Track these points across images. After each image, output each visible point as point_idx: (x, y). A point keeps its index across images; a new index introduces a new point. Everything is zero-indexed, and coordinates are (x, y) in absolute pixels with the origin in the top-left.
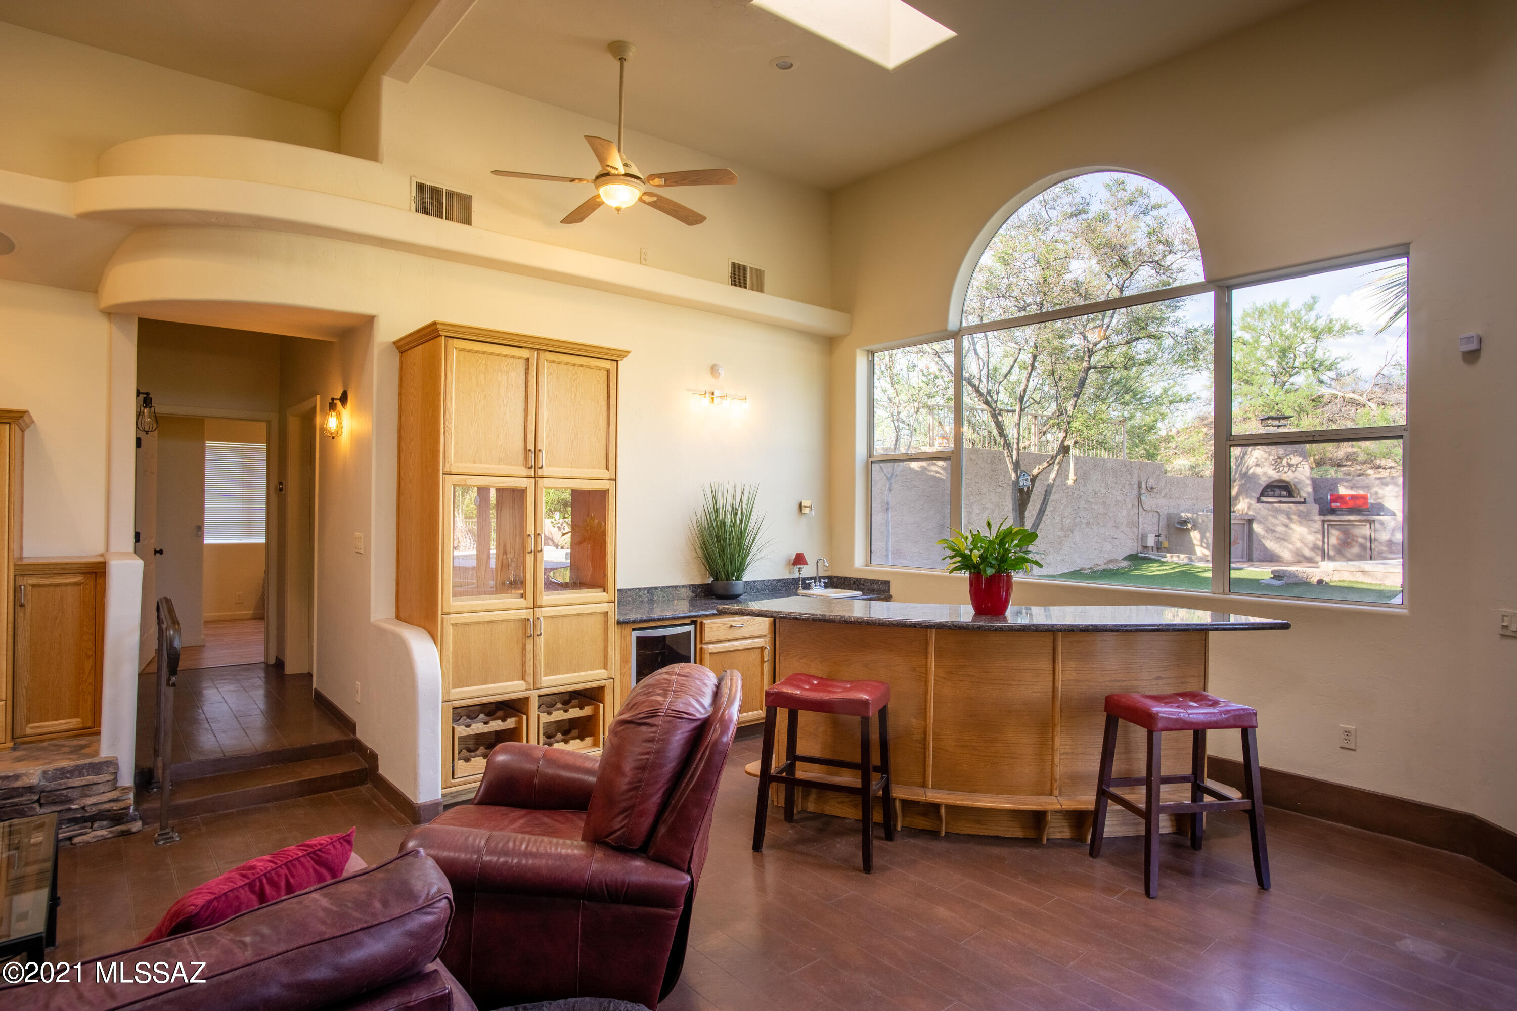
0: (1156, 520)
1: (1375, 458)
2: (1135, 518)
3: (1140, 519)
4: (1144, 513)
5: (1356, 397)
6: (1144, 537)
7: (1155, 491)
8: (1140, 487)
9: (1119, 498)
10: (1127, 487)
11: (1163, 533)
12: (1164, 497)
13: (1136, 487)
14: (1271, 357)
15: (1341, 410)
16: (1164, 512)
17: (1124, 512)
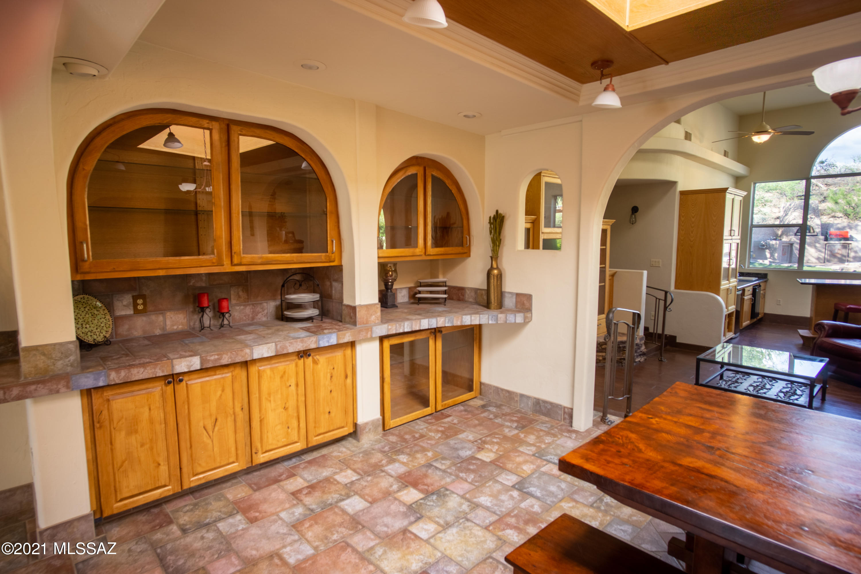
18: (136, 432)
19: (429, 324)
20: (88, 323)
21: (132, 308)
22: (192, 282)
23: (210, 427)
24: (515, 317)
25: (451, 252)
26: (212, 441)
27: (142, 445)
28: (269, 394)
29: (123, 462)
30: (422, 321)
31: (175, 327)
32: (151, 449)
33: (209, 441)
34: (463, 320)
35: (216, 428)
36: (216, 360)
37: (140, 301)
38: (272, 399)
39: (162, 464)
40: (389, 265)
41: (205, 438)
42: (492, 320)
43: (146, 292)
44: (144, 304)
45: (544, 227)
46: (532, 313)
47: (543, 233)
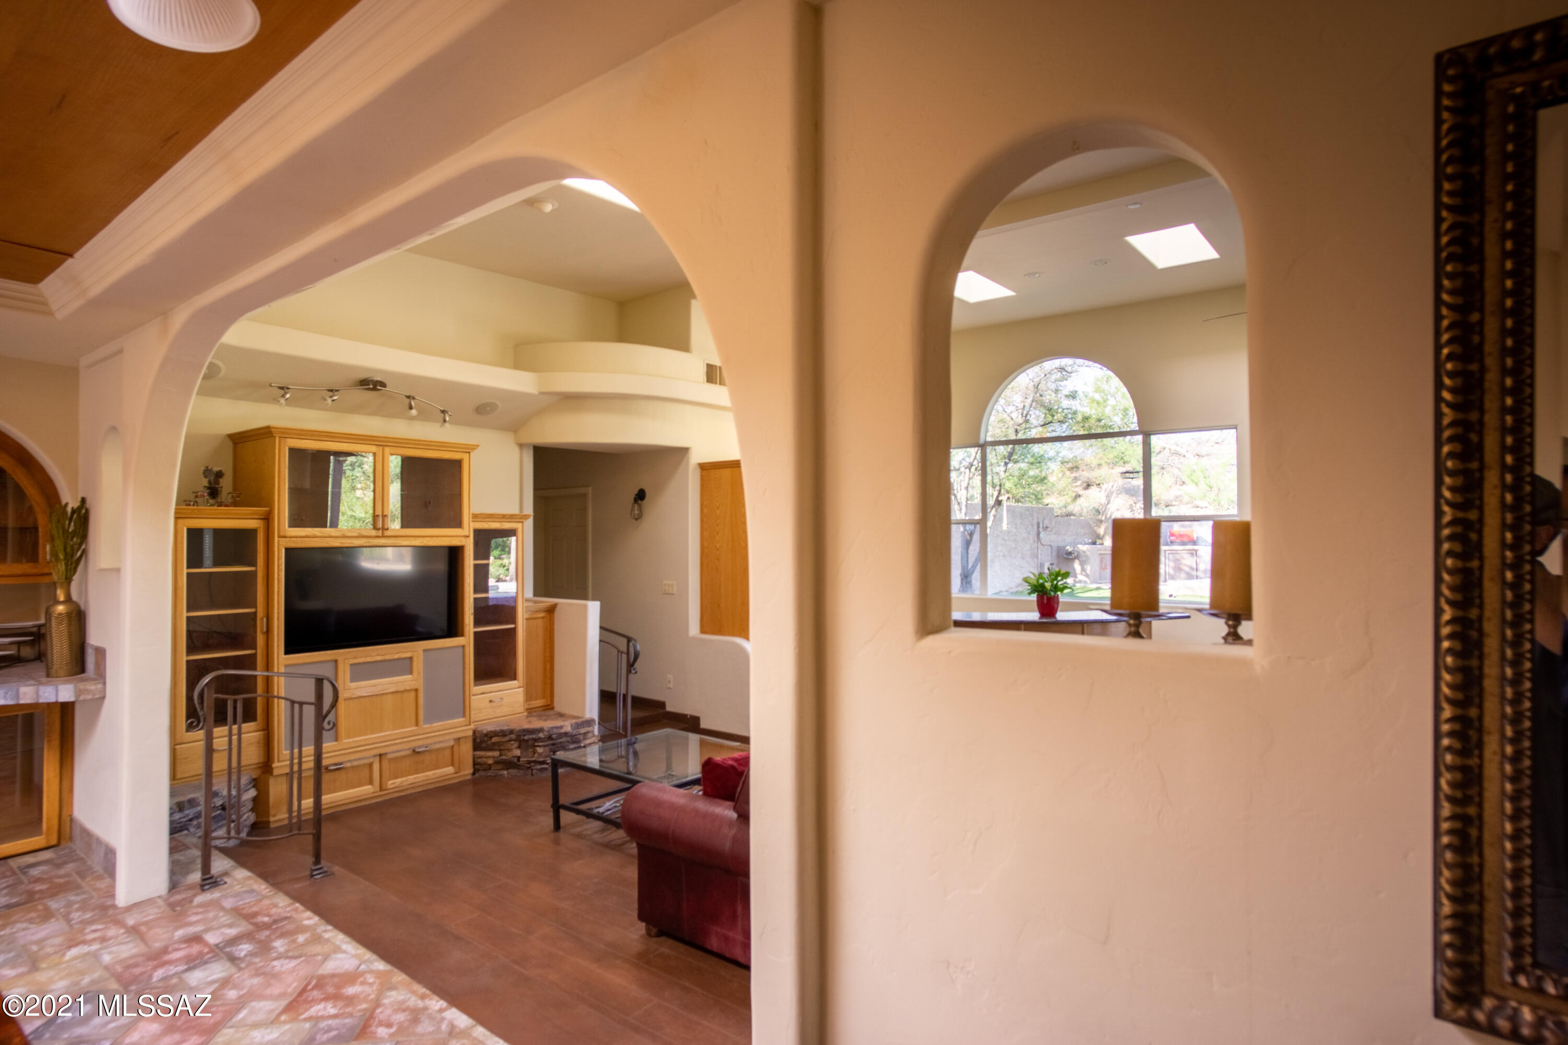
0: (1049, 552)
1: (1195, 500)
2: (1036, 551)
3: (1040, 552)
4: (1042, 547)
5: (1178, 449)
6: (1042, 565)
7: (1049, 529)
8: (1038, 527)
9: (1024, 536)
10: (1030, 527)
11: (1055, 562)
12: (1055, 534)
13: (1036, 526)
14: (1117, 415)
15: (1168, 460)
16: (1055, 545)
17: (1028, 546)
24: (65, 690)
45: (290, 526)
46: (104, 683)
47: (285, 537)
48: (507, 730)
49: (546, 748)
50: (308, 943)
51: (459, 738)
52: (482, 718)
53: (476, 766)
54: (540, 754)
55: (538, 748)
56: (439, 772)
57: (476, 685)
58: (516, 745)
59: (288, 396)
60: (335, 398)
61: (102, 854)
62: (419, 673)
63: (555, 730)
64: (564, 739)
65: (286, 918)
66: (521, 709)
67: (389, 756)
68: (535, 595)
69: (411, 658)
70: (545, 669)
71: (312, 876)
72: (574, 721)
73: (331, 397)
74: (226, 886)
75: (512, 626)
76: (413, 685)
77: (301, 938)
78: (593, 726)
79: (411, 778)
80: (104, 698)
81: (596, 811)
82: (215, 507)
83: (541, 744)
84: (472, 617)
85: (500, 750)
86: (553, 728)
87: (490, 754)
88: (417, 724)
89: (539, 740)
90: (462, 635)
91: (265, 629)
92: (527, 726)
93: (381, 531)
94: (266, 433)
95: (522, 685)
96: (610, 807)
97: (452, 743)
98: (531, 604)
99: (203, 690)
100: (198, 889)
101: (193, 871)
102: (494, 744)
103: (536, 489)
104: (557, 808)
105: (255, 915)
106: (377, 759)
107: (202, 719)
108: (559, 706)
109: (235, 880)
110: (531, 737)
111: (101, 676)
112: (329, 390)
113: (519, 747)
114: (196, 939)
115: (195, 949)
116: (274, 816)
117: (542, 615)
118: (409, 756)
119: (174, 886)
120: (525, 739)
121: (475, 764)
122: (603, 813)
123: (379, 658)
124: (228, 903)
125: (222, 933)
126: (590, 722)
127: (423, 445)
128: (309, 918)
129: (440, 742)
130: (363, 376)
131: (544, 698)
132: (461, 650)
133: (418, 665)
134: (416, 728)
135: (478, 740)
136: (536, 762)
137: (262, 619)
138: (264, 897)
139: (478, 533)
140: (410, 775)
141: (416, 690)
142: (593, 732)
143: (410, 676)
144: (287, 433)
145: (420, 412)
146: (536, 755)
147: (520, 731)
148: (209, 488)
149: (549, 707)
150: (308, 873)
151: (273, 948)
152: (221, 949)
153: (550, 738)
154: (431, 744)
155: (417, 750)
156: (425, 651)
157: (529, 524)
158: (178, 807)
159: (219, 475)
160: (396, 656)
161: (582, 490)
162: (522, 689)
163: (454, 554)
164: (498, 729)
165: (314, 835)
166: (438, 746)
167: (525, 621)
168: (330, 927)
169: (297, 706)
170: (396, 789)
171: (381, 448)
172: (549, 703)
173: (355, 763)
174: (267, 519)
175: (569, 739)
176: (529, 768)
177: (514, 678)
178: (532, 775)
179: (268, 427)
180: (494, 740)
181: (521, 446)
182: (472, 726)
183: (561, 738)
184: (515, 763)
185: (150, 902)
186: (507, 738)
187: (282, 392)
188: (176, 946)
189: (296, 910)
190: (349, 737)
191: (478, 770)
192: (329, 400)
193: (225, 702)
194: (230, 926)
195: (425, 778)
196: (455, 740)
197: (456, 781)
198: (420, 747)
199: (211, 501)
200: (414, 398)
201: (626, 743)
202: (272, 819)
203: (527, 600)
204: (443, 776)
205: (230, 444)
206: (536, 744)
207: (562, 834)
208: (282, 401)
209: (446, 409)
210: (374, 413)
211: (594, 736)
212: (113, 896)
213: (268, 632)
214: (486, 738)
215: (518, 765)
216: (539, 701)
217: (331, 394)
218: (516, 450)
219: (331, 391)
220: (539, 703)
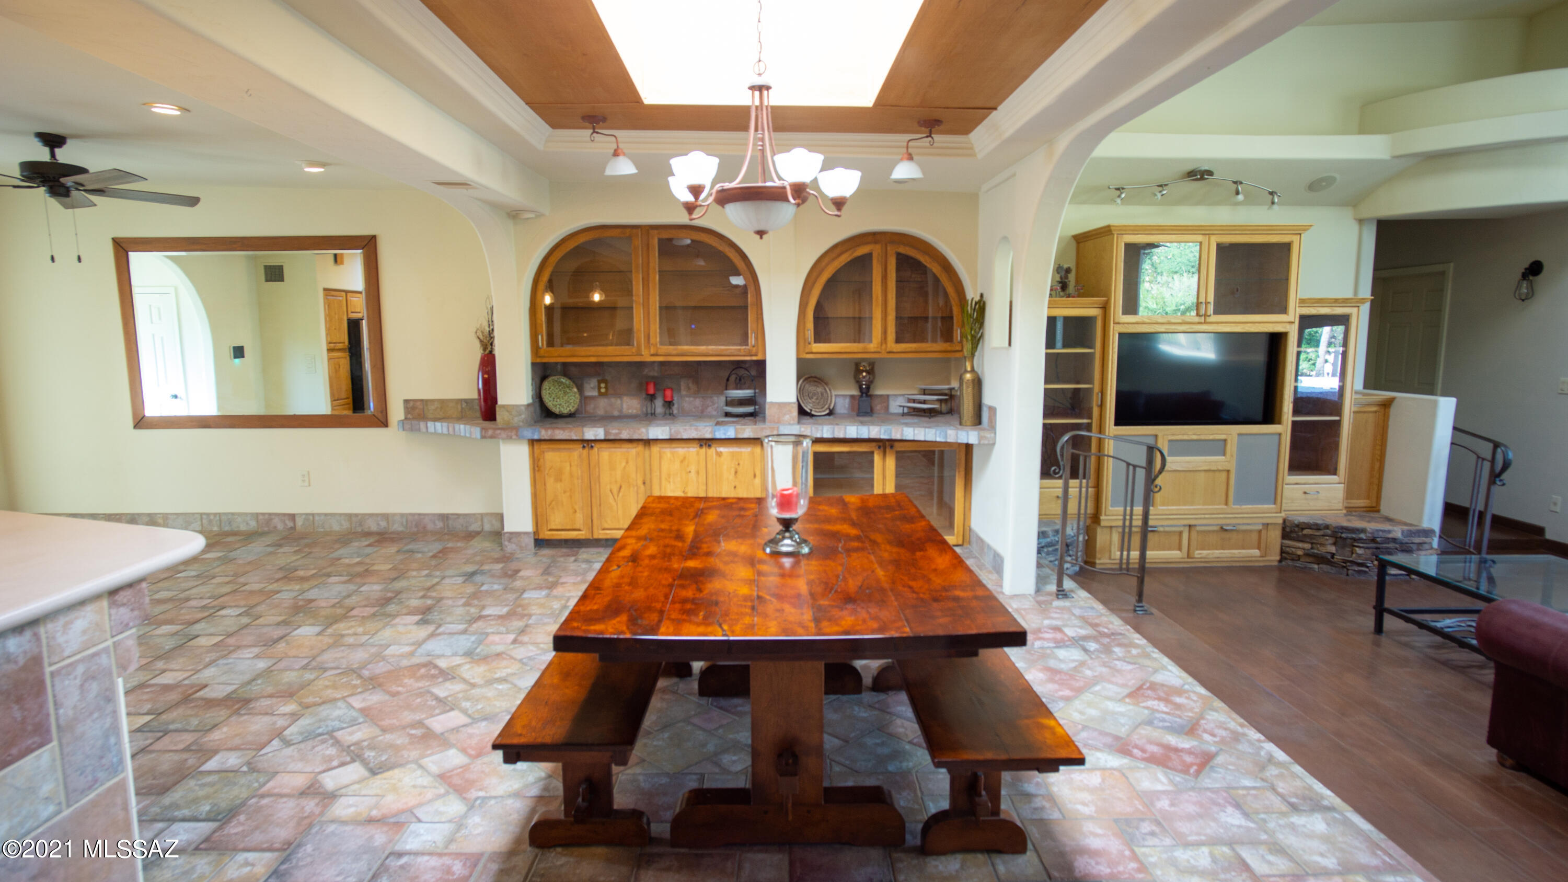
18: (561, 480)
19: (857, 433)
20: (559, 398)
21: (597, 390)
22: (646, 371)
23: (615, 491)
24: (968, 435)
25: (929, 349)
26: (617, 504)
27: (565, 492)
28: (669, 476)
29: (552, 501)
30: (848, 428)
31: (630, 411)
32: (571, 497)
33: (614, 503)
34: (904, 432)
35: (621, 494)
36: (617, 434)
37: (603, 385)
38: (671, 480)
39: (578, 511)
40: (863, 364)
41: (611, 500)
42: (940, 437)
43: (608, 378)
44: (606, 388)
45: (1123, 314)
46: (995, 433)
47: (1119, 323)
48: (1322, 524)
49: (1367, 550)
50: (1139, 656)
51: (1268, 524)
52: (1294, 508)
53: (1283, 555)
54: (1359, 555)
55: (1357, 549)
56: (1244, 552)
57: (1289, 475)
58: (1331, 541)
59: (1123, 196)
60: (1164, 192)
61: (991, 556)
62: (1232, 456)
63: (1381, 533)
64: (1391, 545)
65: (1121, 634)
66: (1340, 506)
67: (1198, 528)
68: (1365, 387)
69: (1225, 440)
70: (1372, 469)
71: (1135, 611)
72: (1405, 528)
73: (1160, 192)
74: (1073, 599)
75: (1337, 418)
76: (1227, 466)
77: (1134, 651)
78: (1431, 537)
79: (1217, 553)
80: (994, 444)
81: (1433, 624)
82: (1064, 299)
83: (1361, 545)
84: (1291, 406)
85: (1312, 543)
86: (1378, 531)
87: (1300, 545)
88: (1226, 504)
89: (1360, 540)
90: (1279, 423)
91: (1099, 403)
92: (1345, 524)
93: (1203, 318)
94: (1106, 232)
95: (1343, 481)
96: (1451, 625)
97: (1260, 527)
98: (1358, 396)
99: (1063, 445)
100: (1054, 597)
101: (1049, 583)
102: (1305, 535)
103: (1376, 269)
104: (1380, 611)
105: (1097, 625)
106: (1187, 528)
107: (1062, 468)
108: (1385, 509)
109: (1079, 597)
110: (1350, 535)
111: (992, 427)
112: (1158, 186)
113: (1334, 544)
114: (1058, 629)
115: (1059, 636)
116: (1100, 559)
117: (1374, 409)
118: (1217, 531)
119: (1038, 590)
120: (1343, 537)
121: (1282, 552)
122: (1442, 628)
123: (1194, 437)
124: (1077, 612)
125: (1076, 631)
126: (1428, 533)
127: (1249, 230)
128: (1139, 639)
129: (1248, 524)
130: (1190, 167)
131: (1368, 498)
132: (1277, 437)
133: (1232, 448)
134: (1225, 507)
135: (1288, 529)
136: (1353, 562)
137: (1098, 394)
138: (1102, 615)
139: (1303, 318)
140: (1217, 549)
141: (1228, 471)
142: (1430, 543)
143: (1223, 457)
144: (1126, 230)
145: (1245, 197)
146: (1354, 555)
147: (1337, 527)
148: (1060, 282)
149: (1373, 509)
150: (1132, 608)
151: (1114, 652)
152: (1076, 641)
153: (1373, 540)
154: (1239, 524)
155: (1225, 527)
156: (1239, 435)
157: (1366, 309)
158: (1042, 535)
159: (1068, 271)
160: (1211, 437)
161: (1439, 268)
162: (1343, 485)
163: (1276, 341)
164: (1311, 522)
165: (1138, 577)
166: (1244, 527)
167: (1352, 414)
168: (1156, 650)
169: (1131, 468)
170: (1203, 560)
171: (1207, 236)
172: (1374, 505)
173: (1167, 529)
174: (1105, 308)
175: (1397, 546)
176: (1344, 567)
177: (1334, 472)
178: (1347, 575)
179: (1109, 226)
180: (1306, 532)
181: (1361, 221)
182: (1283, 514)
183: (1388, 543)
184: (1327, 559)
185: (1023, 596)
186: (1321, 533)
187: (1118, 192)
188: (1046, 630)
189: (1128, 630)
190: (1163, 505)
191: (1286, 559)
192: (1159, 195)
193: (1078, 456)
194: (1081, 627)
195: (1230, 555)
196: (1263, 524)
197: (1261, 564)
198: (1228, 525)
199: (1062, 294)
200: (1241, 183)
201: (1478, 560)
202: (1097, 561)
203: (1356, 393)
204: (1249, 557)
205: (1074, 244)
206: (1356, 544)
207: (1383, 639)
208: (1119, 201)
209: (1274, 190)
210: (1199, 203)
211: (1432, 548)
212: (1001, 586)
213: (1102, 406)
214: (1296, 529)
215: (1332, 562)
216: (1362, 501)
217: (1160, 189)
218: (1355, 227)
219: (1161, 186)
220: (1361, 503)
